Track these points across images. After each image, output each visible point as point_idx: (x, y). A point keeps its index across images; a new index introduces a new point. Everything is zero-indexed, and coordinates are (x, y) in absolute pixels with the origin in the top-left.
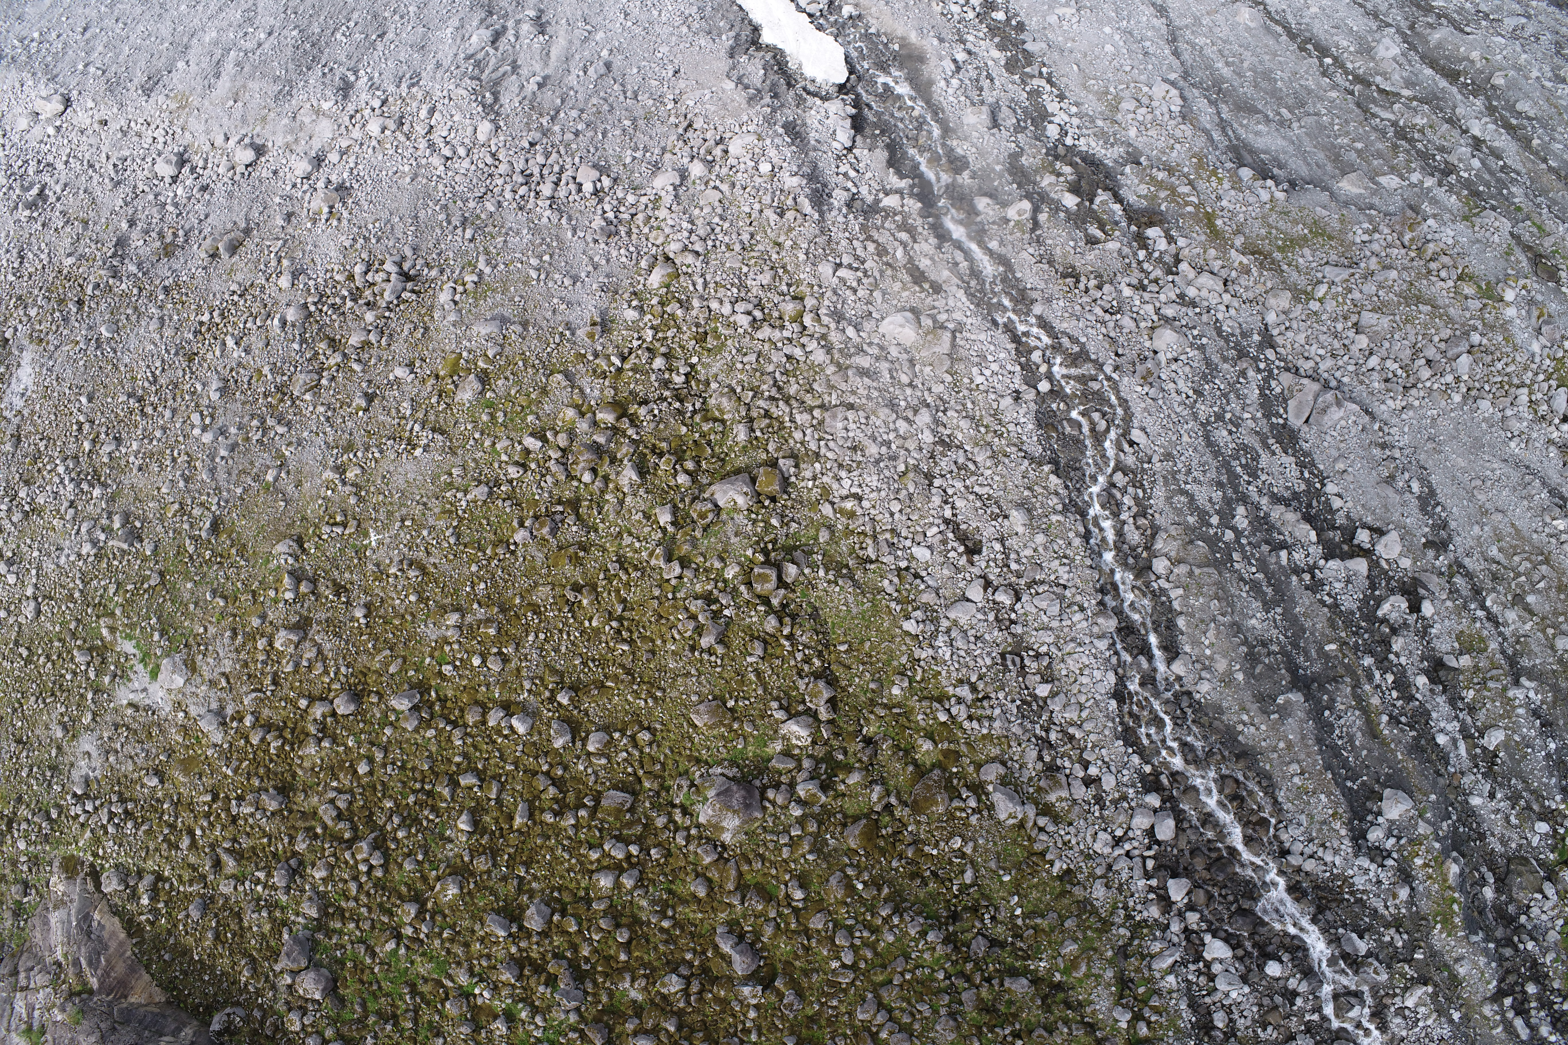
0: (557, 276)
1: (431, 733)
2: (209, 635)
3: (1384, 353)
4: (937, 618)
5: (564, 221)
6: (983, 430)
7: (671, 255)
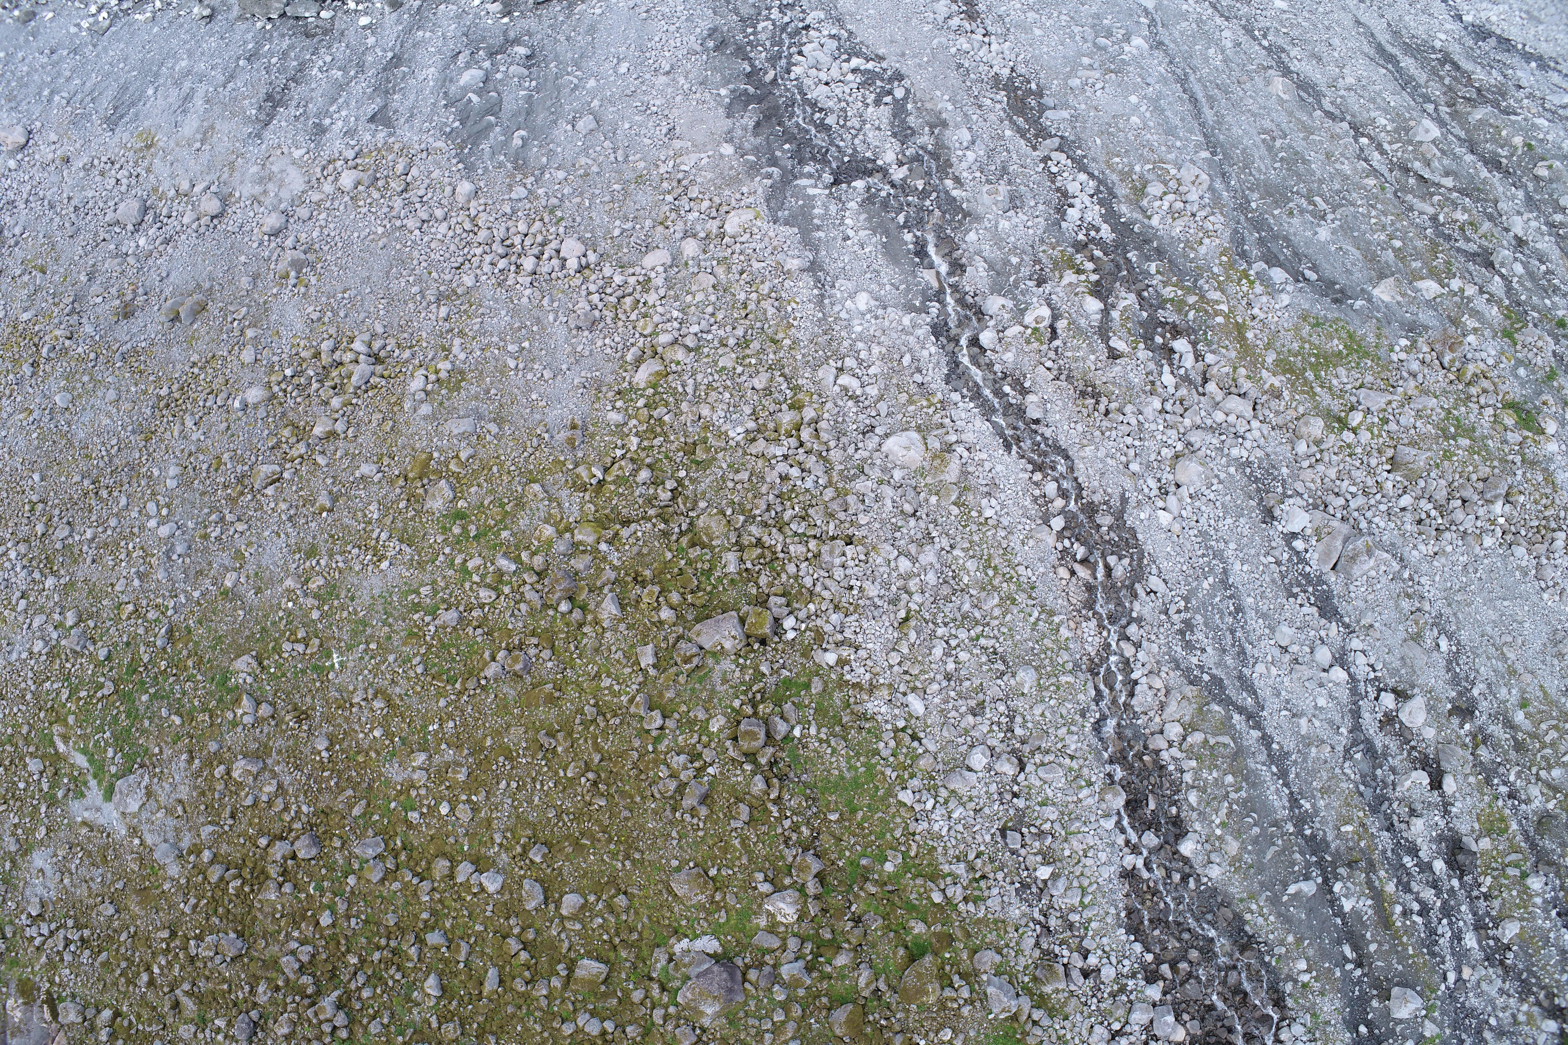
0: (536, 367)
1: (396, 886)
2: (165, 756)
3: (1419, 492)
4: (936, 788)
5: (545, 302)
6: (991, 573)
7: (660, 349)
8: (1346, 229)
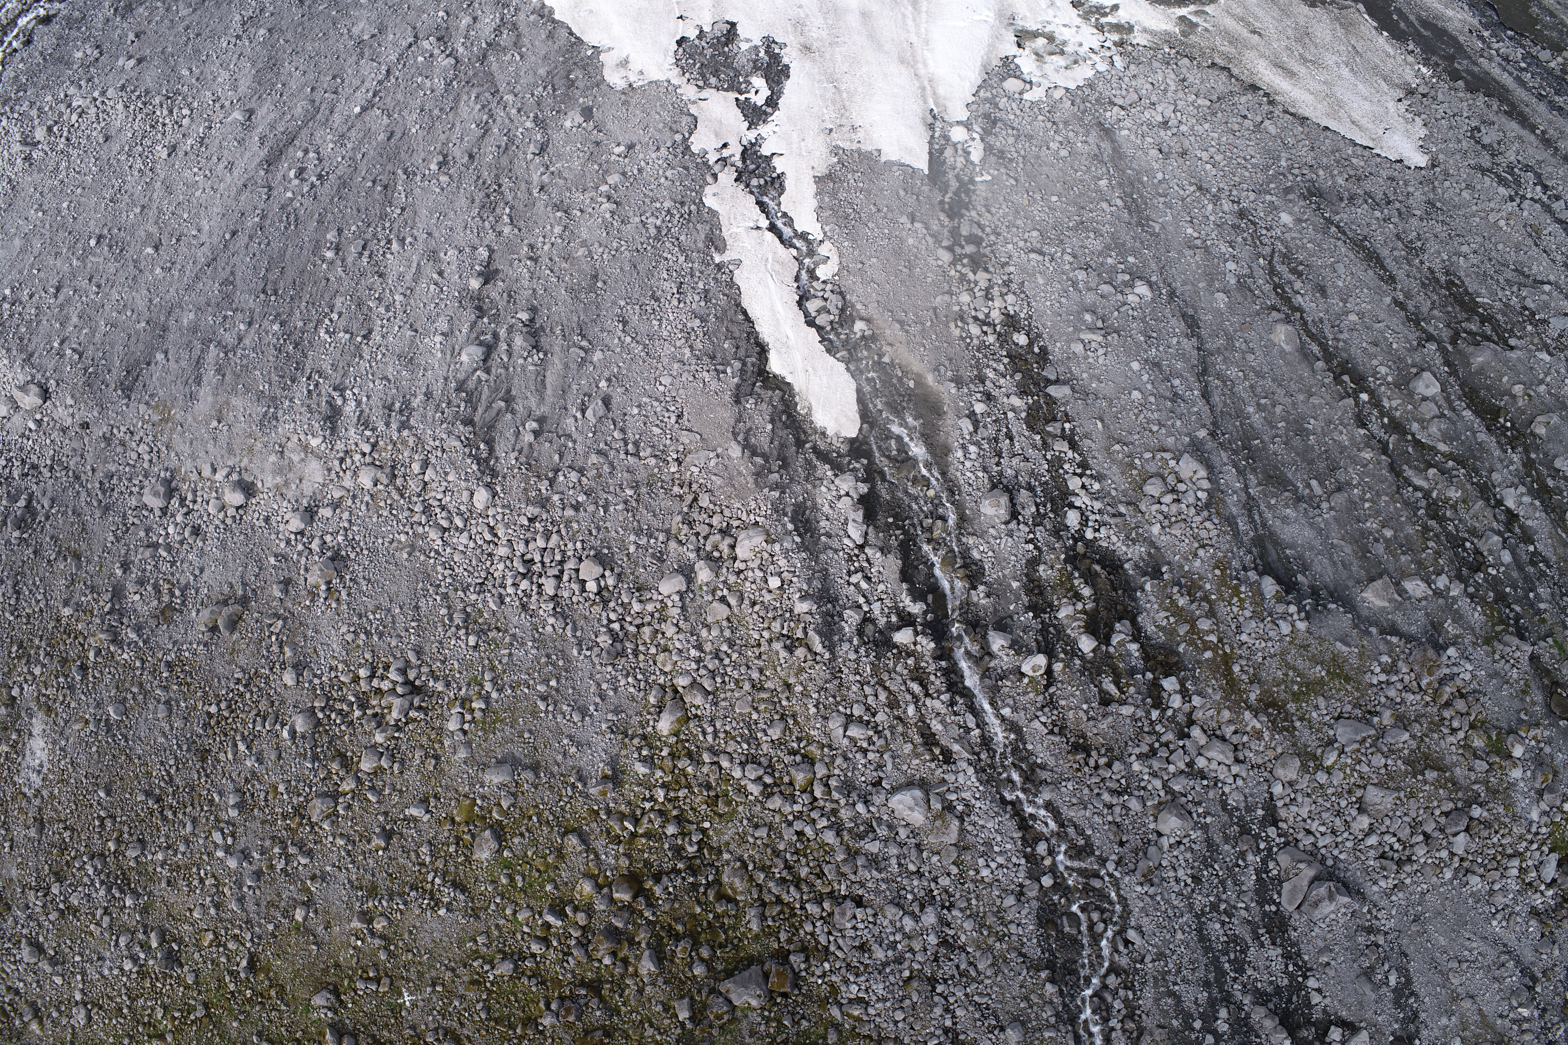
0: (565, 708)
3: (1384, 829)
5: (569, 631)
6: (985, 931)
7: (680, 689)
8: (1338, 521)
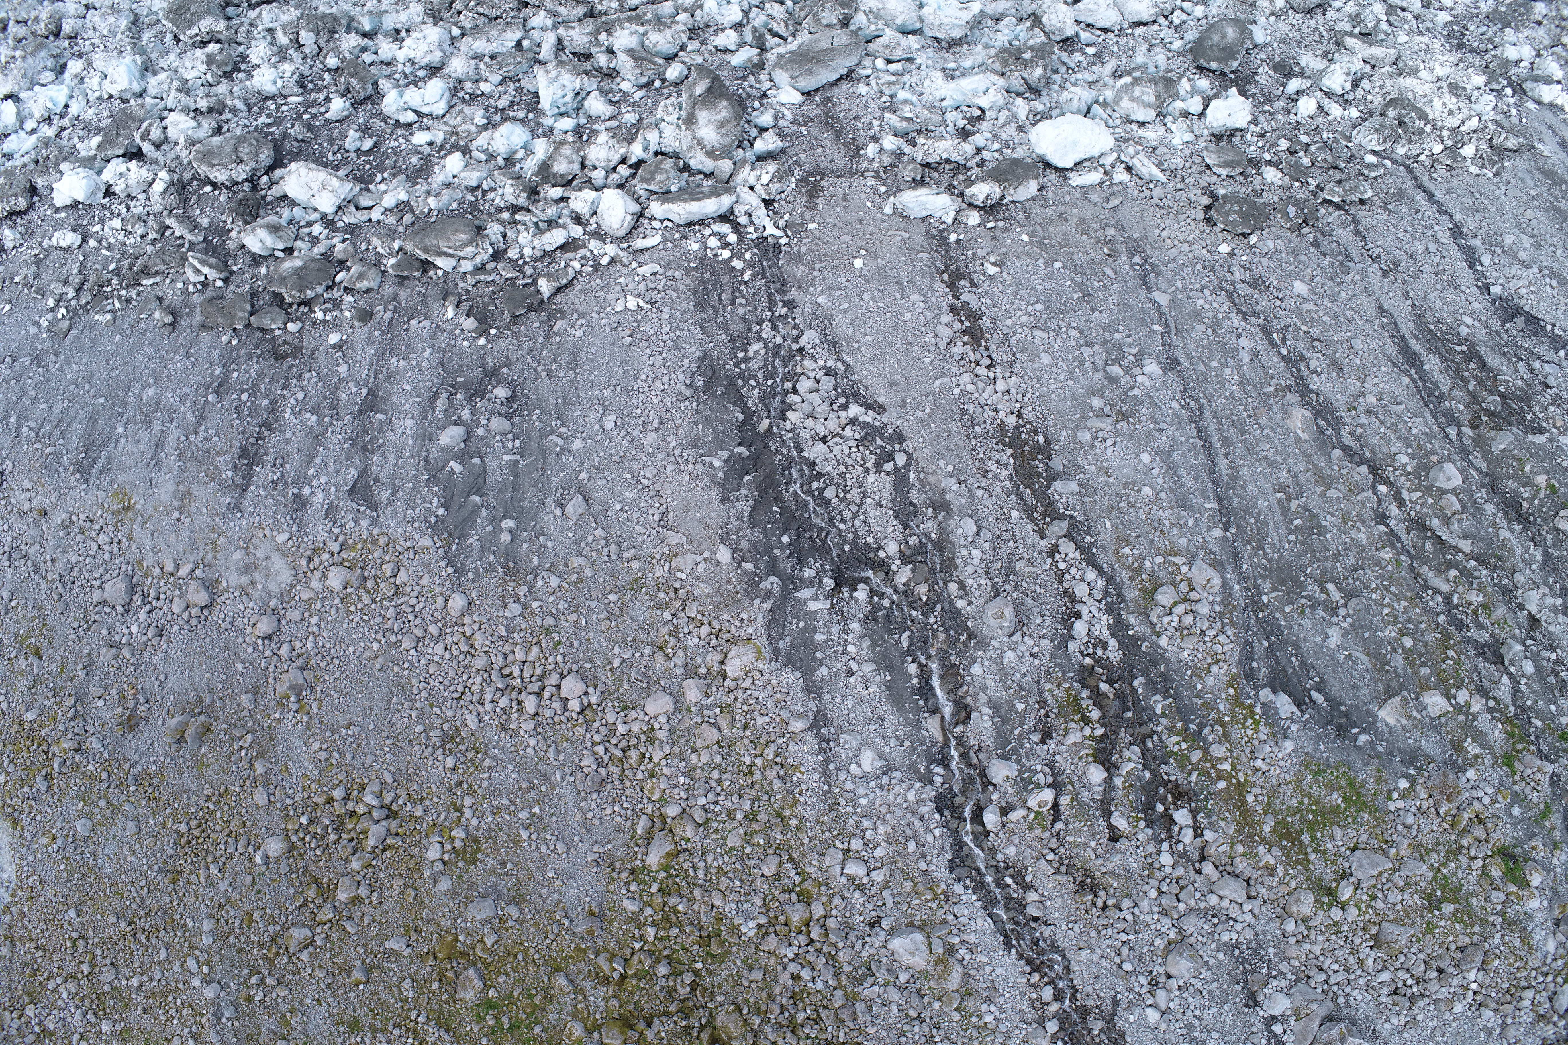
0: (549, 837)
3: (1397, 965)
5: (551, 754)
7: (669, 820)
8: (1356, 630)
